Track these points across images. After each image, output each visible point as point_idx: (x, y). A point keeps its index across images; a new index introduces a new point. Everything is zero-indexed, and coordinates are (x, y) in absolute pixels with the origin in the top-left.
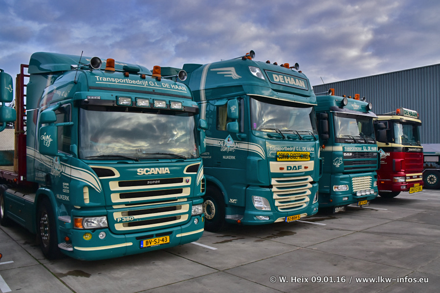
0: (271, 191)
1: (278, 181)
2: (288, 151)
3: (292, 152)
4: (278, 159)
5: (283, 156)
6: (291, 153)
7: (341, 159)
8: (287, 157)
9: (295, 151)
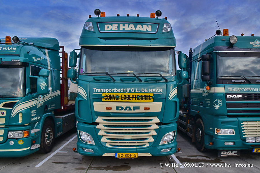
0: (95, 128)
1: (105, 120)
2: (118, 92)
3: (125, 94)
4: (103, 100)
5: (111, 97)
6: (122, 94)
7: (221, 101)
8: (117, 98)
9: (128, 93)
